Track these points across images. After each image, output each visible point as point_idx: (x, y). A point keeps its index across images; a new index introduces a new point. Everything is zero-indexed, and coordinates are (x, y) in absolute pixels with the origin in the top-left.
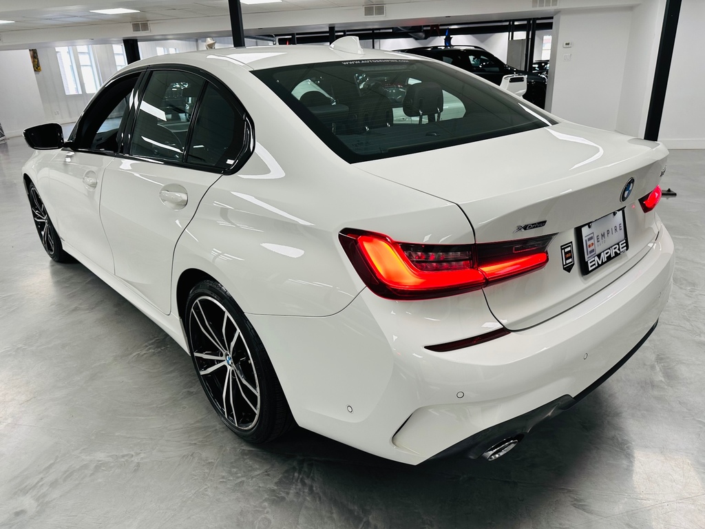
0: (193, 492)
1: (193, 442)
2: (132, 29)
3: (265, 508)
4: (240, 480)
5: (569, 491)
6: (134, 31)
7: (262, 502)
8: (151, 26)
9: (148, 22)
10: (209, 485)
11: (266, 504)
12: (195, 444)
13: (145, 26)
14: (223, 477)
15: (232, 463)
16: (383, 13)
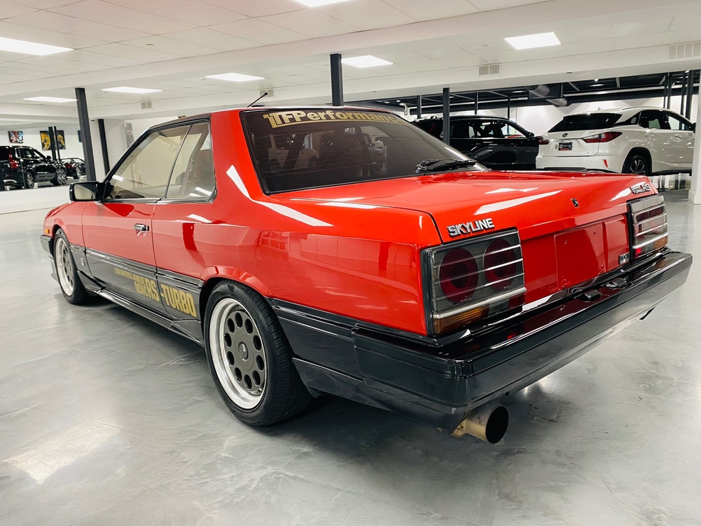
0: (156, 484)
1: (177, 442)
3: (215, 509)
4: (204, 481)
7: (215, 503)
10: (174, 480)
11: (217, 505)
14: (190, 476)
15: (204, 465)
16: (498, 72)
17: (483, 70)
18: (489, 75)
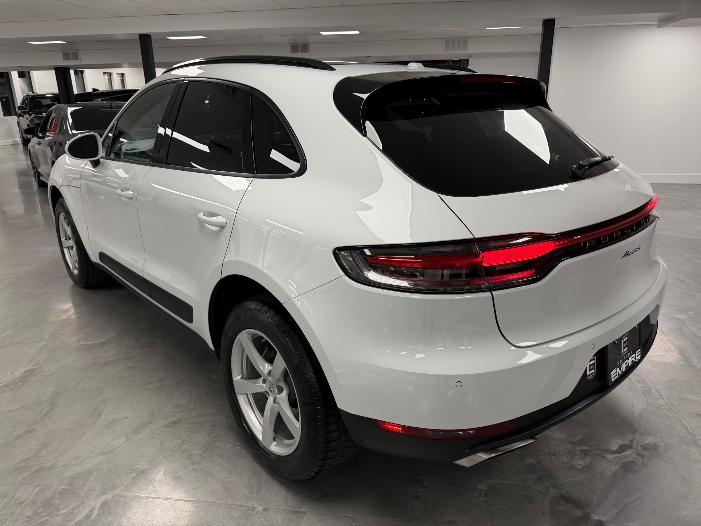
2: (62, 58)
6: (64, 60)
8: (81, 55)
9: (79, 52)
13: (75, 56)
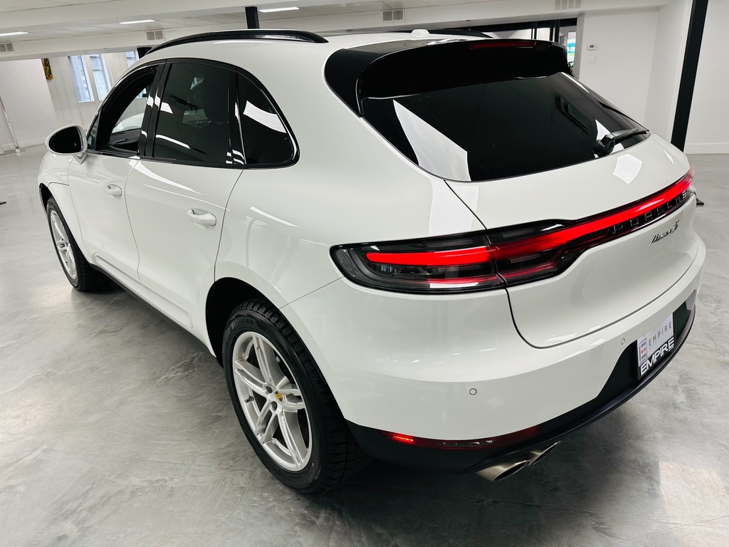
0: (227, 516)
1: (225, 467)
3: (296, 532)
4: (271, 504)
5: (591, 515)
7: (294, 526)
10: (242, 510)
11: (298, 528)
12: (227, 468)
14: (254, 502)
15: (262, 488)
16: (402, 18)
17: (387, 16)
18: (393, 21)
